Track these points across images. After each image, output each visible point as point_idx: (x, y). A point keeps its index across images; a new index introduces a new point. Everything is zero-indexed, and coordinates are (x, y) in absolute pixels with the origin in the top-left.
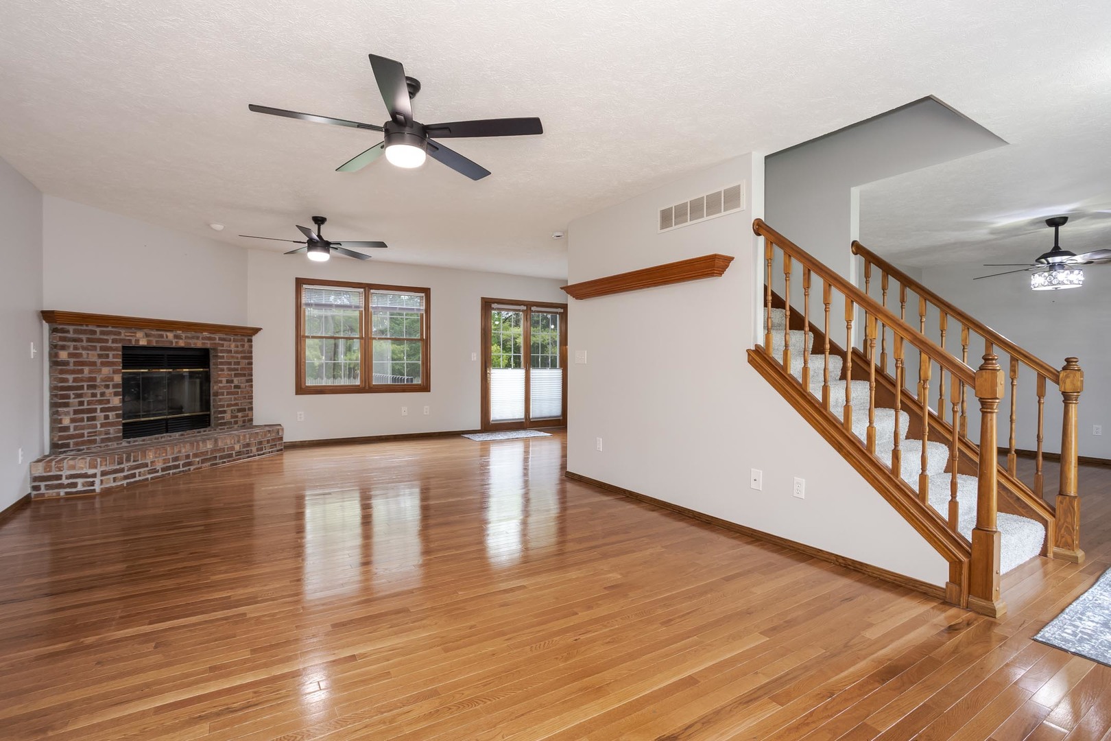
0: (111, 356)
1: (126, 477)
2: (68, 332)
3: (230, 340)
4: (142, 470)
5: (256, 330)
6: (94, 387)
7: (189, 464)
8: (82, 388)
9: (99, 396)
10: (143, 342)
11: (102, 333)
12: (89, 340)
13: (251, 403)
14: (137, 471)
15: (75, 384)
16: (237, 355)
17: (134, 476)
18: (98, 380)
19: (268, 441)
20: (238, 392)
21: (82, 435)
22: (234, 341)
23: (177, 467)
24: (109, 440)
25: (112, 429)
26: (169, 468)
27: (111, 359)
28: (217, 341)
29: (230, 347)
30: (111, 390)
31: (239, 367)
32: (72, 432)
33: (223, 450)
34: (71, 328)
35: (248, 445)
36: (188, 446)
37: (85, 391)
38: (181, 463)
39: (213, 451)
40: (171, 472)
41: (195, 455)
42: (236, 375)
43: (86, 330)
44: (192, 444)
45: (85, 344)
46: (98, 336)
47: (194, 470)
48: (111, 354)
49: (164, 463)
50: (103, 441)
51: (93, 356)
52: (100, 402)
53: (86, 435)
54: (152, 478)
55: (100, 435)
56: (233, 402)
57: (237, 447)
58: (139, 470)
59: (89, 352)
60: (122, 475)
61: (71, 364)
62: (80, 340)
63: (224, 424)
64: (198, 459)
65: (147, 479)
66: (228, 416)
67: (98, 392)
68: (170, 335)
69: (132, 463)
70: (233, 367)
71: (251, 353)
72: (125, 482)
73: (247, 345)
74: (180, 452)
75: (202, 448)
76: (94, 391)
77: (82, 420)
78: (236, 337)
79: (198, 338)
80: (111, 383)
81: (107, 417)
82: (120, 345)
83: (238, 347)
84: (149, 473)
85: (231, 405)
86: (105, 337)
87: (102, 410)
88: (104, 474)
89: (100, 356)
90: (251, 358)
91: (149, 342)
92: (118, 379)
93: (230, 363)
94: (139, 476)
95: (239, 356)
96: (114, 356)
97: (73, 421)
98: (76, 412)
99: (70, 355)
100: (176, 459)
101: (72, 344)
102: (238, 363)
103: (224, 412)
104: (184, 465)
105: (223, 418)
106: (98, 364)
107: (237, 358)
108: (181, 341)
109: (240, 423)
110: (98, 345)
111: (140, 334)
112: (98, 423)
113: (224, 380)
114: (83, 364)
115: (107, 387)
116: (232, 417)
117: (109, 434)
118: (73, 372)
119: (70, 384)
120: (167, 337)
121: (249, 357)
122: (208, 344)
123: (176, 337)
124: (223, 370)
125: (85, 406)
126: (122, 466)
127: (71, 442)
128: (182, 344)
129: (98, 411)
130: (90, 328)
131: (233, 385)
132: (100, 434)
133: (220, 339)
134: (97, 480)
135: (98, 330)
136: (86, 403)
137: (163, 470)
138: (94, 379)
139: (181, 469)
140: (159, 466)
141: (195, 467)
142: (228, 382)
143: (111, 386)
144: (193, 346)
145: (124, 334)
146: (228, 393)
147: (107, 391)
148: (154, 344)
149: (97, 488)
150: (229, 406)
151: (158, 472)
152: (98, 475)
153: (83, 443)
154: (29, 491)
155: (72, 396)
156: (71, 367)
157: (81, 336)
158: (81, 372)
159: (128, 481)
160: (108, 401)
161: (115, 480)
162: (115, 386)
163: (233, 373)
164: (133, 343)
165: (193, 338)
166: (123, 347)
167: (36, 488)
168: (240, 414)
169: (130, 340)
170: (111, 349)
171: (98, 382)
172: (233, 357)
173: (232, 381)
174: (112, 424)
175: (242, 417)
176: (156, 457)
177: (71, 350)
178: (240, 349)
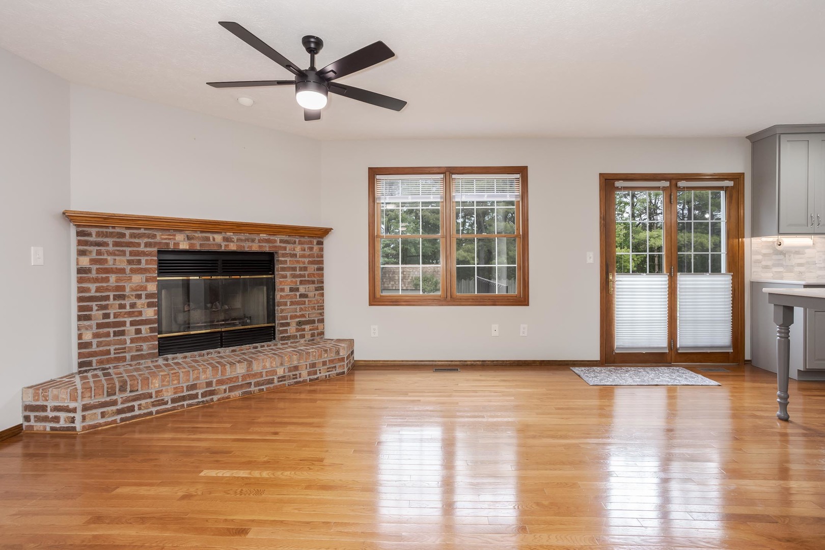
0: (143, 262)
1: (119, 412)
2: (90, 235)
3: (295, 243)
4: (143, 402)
5: (326, 232)
6: (123, 297)
7: (212, 393)
8: (107, 298)
9: (128, 307)
10: (184, 246)
11: (133, 236)
12: (116, 244)
13: (322, 314)
14: (136, 404)
15: (98, 294)
16: (303, 259)
17: (131, 409)
18: (128, 289)
19: (324, 363)
20: (305, 302)
21: (108, 352)
22: (299, 244)
23: (195, 396)
24: (142, 357)
25: (145, 346)
26: (183, 398)
27: (143, 265)
28: (278, 244)
29: (294, 250)
30: (144, 301)
31: (306, 273)
32: (94, 348)
33: (261, 374)
34: (93, 231)
35: (296, 368)
36: (209, 371)
37: (111, 301)
38: (200, 392)
39: (244, 377)
40: (185, 403)
41: (220, 382)
42: (301, 282)
43: (112, 233)
44: (214, 368)
45: (111, 248)
46: (127, 239)
47: (219, 400)
48: (143, 259)
49: (175, 393)
50: (133, 358)
51: (122, 262)
52: (130, 314)
53: (112, 352)
54: (157, 412)
55: (129, 352)
56: (298, 314)
57: (280, 372)
58: (139, 402)
59: (117, 258)
60: (114, 408)
61: (94, 272)
62: (106, 244)
63: (288, 338)
64: (224, 387)
65: (151, 413)
66: (292, 330)
67: (127, 302)
68: (218, 238)
69: (128, 394)
70: (298, 272)
71: (322, 256)
72: (118, 417)
73: (316, 248)
74: (198, 378)
75: (229, 372)
76: (123, 302)
77: (108, 335)
78: (302, 239)
79: (253, 241)
80: (143, 293)
81: (138, 331)
82: (156, 249)
83: (305, 250)
84: (154, 406)
85: (296, 317)
86: (137, 241)
87: (132, 324)
88: (86, 408)
89: (130, 262)
90: (322, 262)
91: (191, 245)
92: (152, 288)
93: (294, 269)
94: (140, 409)
95: (306, 260)
96: (147, 262)
97: (96, 336)
98: (99, 326)
99: (93, 261)
100: (193, 387)
101: (94, 249)
102: (305, 269)
103: (288, 324)
104: (204, 395)
105: (286, 331)
106: (128, 271)
107: (304, 263)
108: (232, 244)
109: (308, 337)
110: (128, 250)
111: (180, 237)
112: (128, 338)
113: (287, 288)
114: (107, 271)
115: (139, 297)
116: (298, 330)
117: (142, 350)
118: (96, 280)
119: (93, 293)
120: (214, 239)
121: (319, 262)
122: (267, 248)
123: (226, 239)
124: (285, 277)
125: (112, 319)
126: (114, 398)
127: (94, 360)
128: (233, 247)
129: (128, 324)
130: (118, 230)
131: (298, 294)
132: (131, 349)
133: (281, 241)
134: (78, 416)
135: (127, 232)
136: (112, 316)
137: (174, 401)
138: (122, 288)
139: (200, 399)
140: (168, 395)
141: (219, 396)
142: (291, 290)
143: (143, 297)
144: (247, 249)
145: (160, 237)
146: (292, 303)
147: (139, 302)
148: (198, 248)
149: (78, 425)
150: (292, 317)
151: (166, 403)
152: (79, 410)
153: (109, 361)
154: (19, 421)
155: (95, 308)
156: (94, 274)
157: (105, 240)
158: (107, 280)
159: (123, 416)
160: (140, 313)
161: (103, 415)
162: (148, 296)
163: (298, 280)
164: (172, 247)
165: (247, 240)
166: (159, 252)
167: (27, 418)
168: (307, 327)
169: (168, 244)
170: (144, 254)
171: (127, 292)
172: (298, 262)
173: (297, 290)
174: (145, 339)
175: (310, 330)
176: (163, 386)
177: (94, 256)
178: (307, 252)
